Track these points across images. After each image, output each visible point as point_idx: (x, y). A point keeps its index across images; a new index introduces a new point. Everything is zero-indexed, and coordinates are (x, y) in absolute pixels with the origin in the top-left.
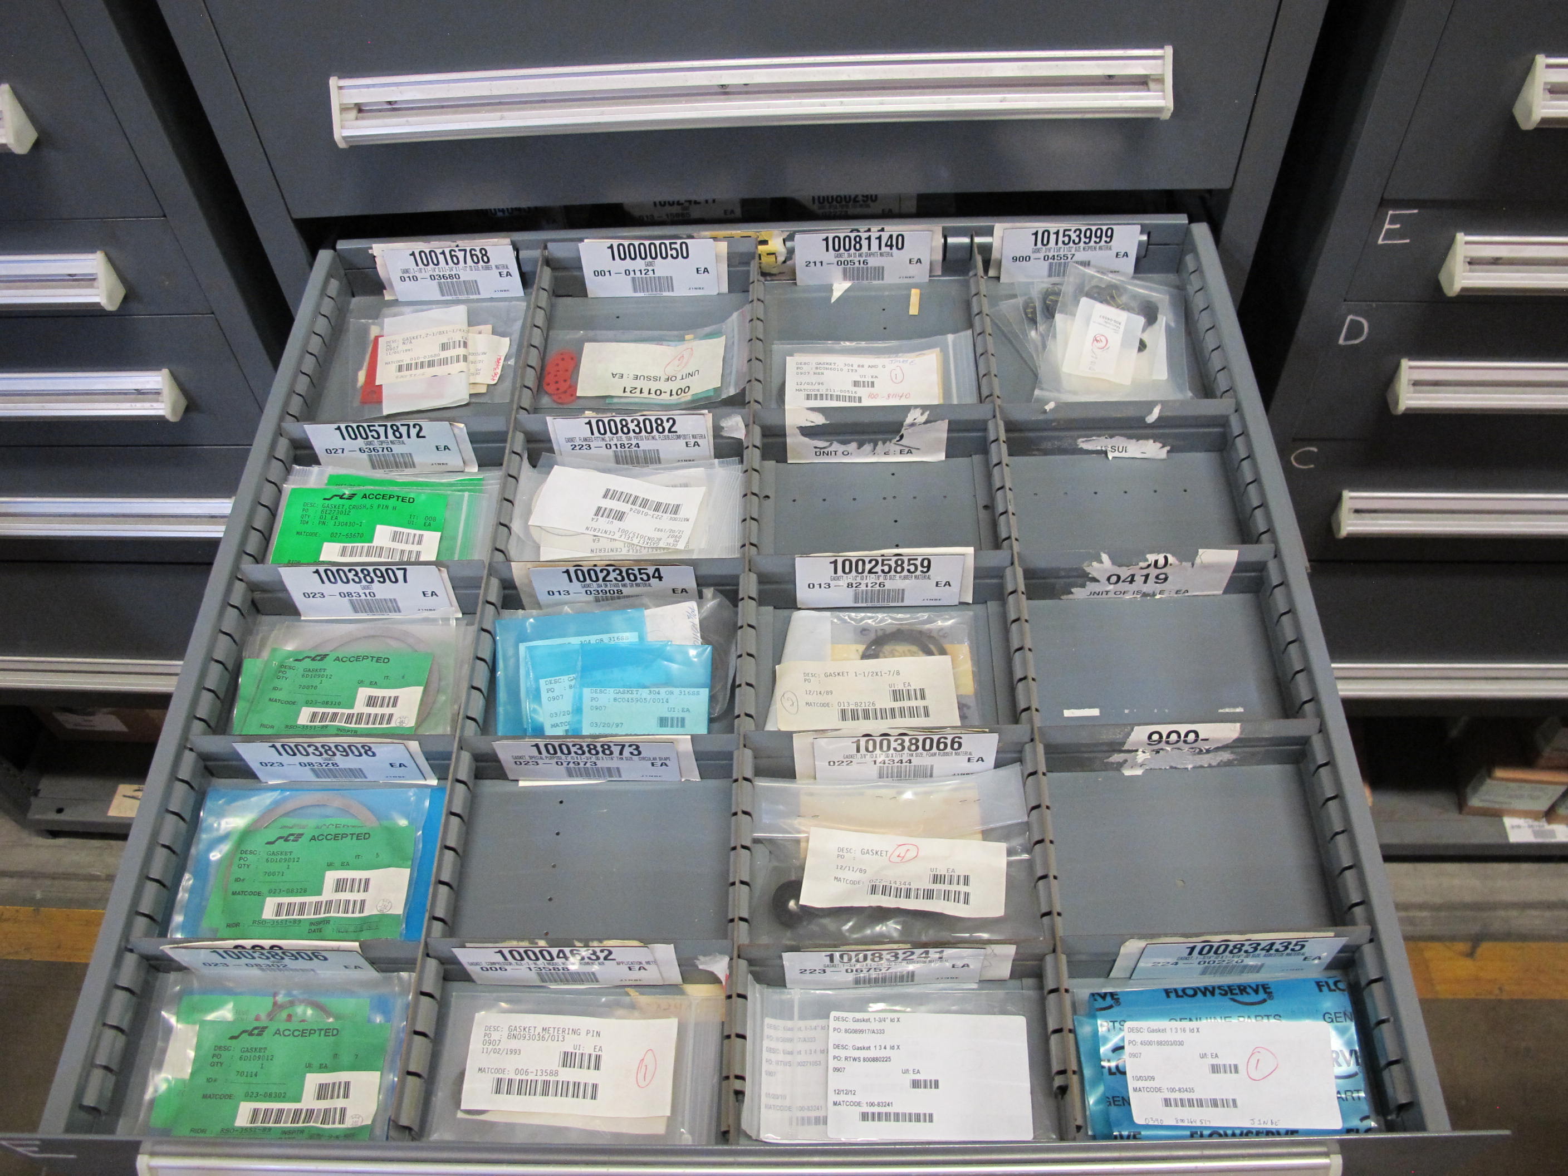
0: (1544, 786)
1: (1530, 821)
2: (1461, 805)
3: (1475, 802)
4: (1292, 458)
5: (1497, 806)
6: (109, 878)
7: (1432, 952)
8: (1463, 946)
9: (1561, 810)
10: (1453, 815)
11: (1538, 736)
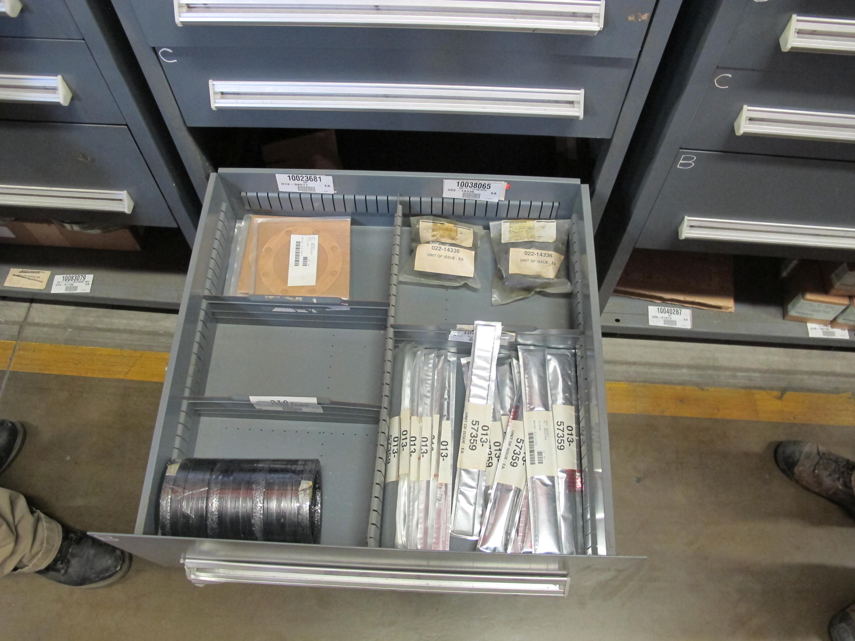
0: (832, 305)
1: (822, 326)
2: (785, 314)
3: (793, 312)
4: (715, 81)
5: (804, 316)
6: (7, 323)
7: (759, 395)
8: (776, 393)
9: (840, 320)
10: (780, 320)
11: (833, 276)
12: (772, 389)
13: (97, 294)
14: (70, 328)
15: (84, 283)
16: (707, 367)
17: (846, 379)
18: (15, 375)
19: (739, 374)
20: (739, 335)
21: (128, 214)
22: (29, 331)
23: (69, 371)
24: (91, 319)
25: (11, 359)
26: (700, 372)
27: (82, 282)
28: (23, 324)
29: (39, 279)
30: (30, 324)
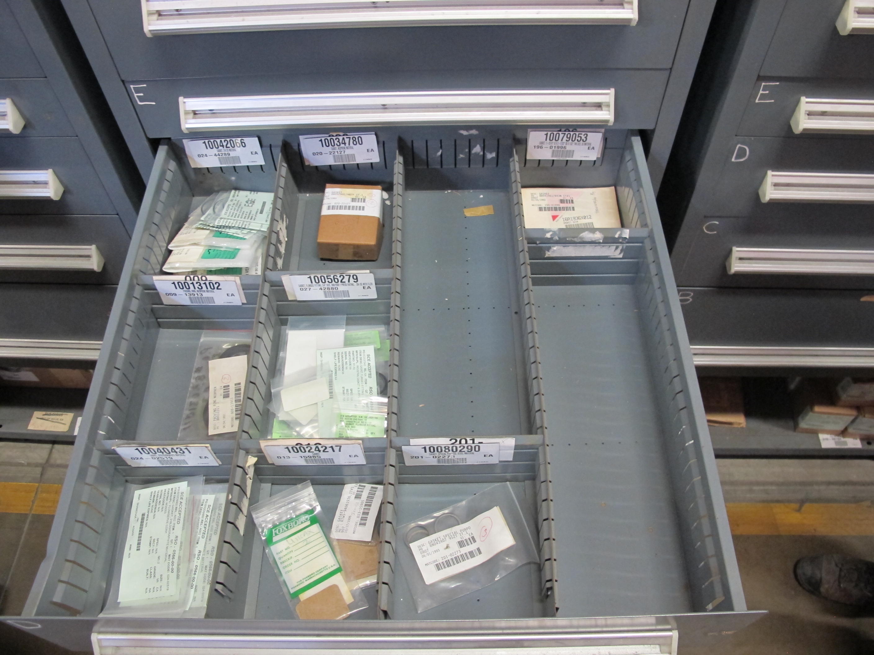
0: (841, 416)
1: (833, 436)
2: (795, 427)
3: (804, 424)
4: (704, 228)
5: (815, 428)
6: (29, 465)
7: (777, 509)
8: (794, 506)
9: (850, 430)
10: (791, 433)
11: (839, 388)
12: (789, 501)
17: (863, 488)
18: (37, 518)
19: (755, 488)
22: (51, 473)
25: (33, 502)
28: (46, 465)
29: (63, 422)
30: (52, 466)
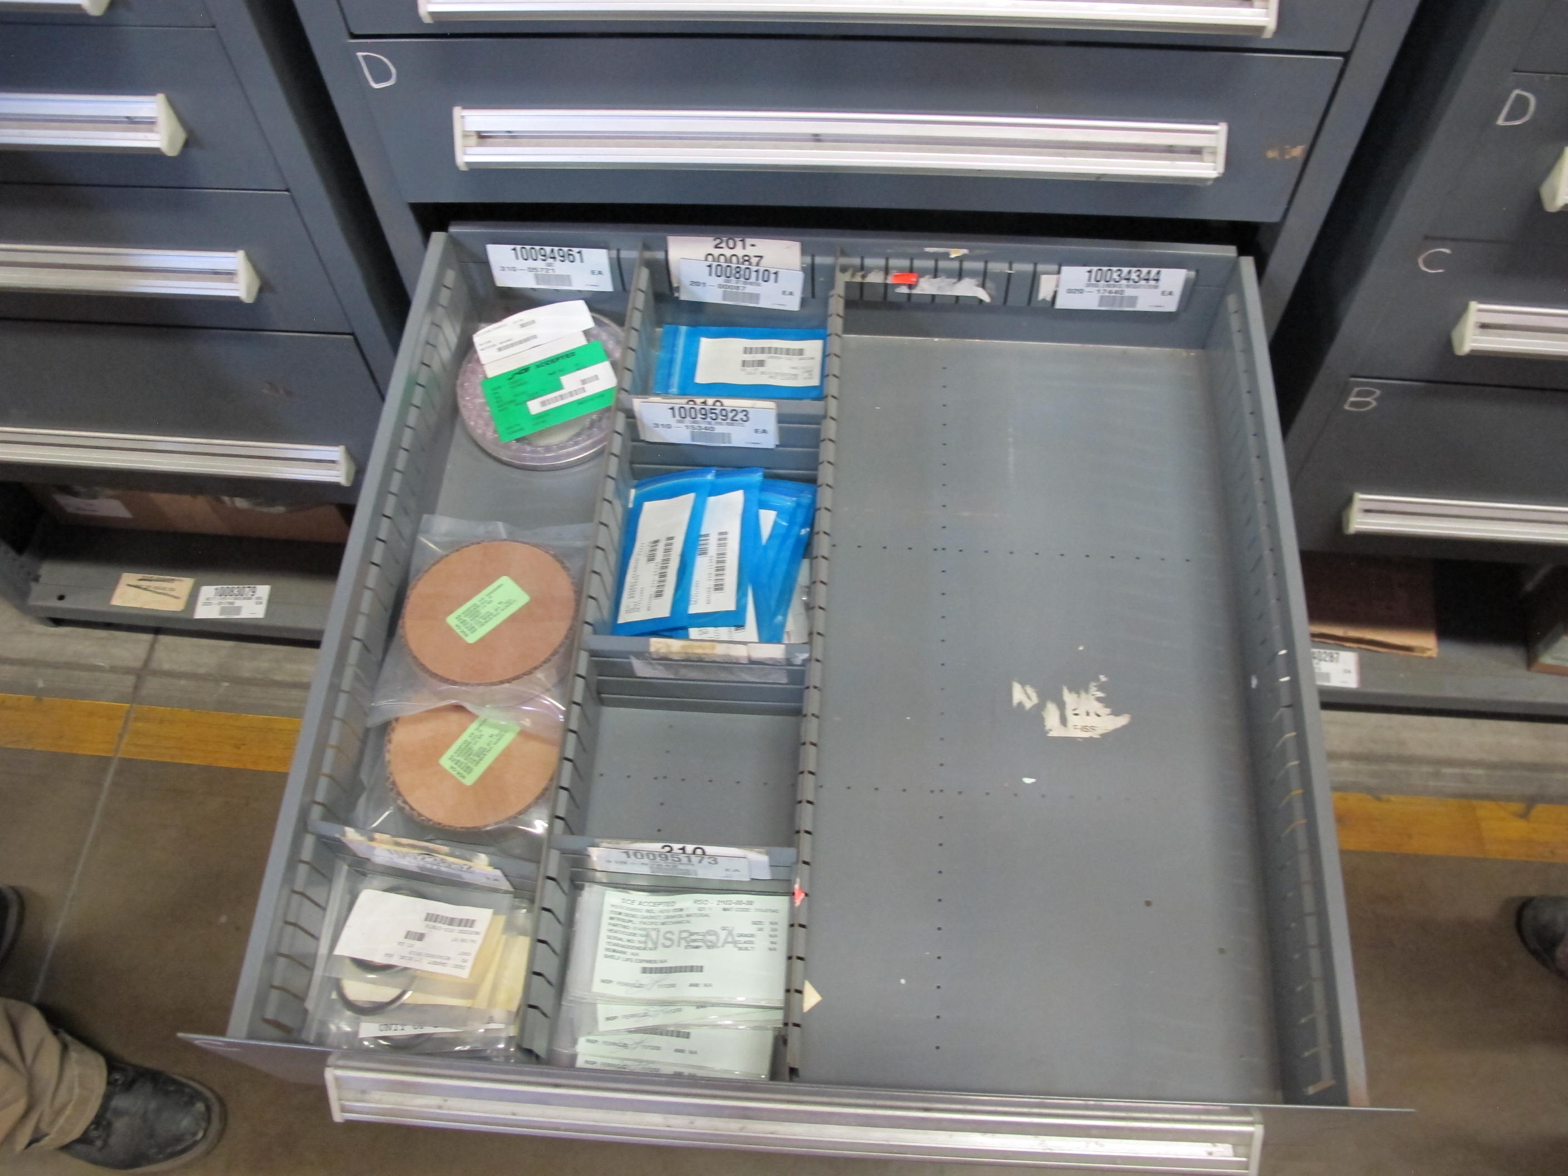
2: (1531, 661)
3: (1547, 659)
4: (1420, 261)
6: (113, 669)
7: (1485, 810)
8: (1517, 807)
10: (1521, 671)
12: (1508, 798)
13: (279, 622)
14: (226, 681)
15: (253, 601)
16: (1386, 759)
18: (127, 765)
19: (1448, 770)
20: (1447, 699)
21: (347, 487)
22: (152, 685)
23: (226, 759)
24: (264, 665)
25: (121, 736)
26: (1375, 767)
27: (250, 599)
28: (143, 672)
29: (172, 593)
30: (155, 673)
